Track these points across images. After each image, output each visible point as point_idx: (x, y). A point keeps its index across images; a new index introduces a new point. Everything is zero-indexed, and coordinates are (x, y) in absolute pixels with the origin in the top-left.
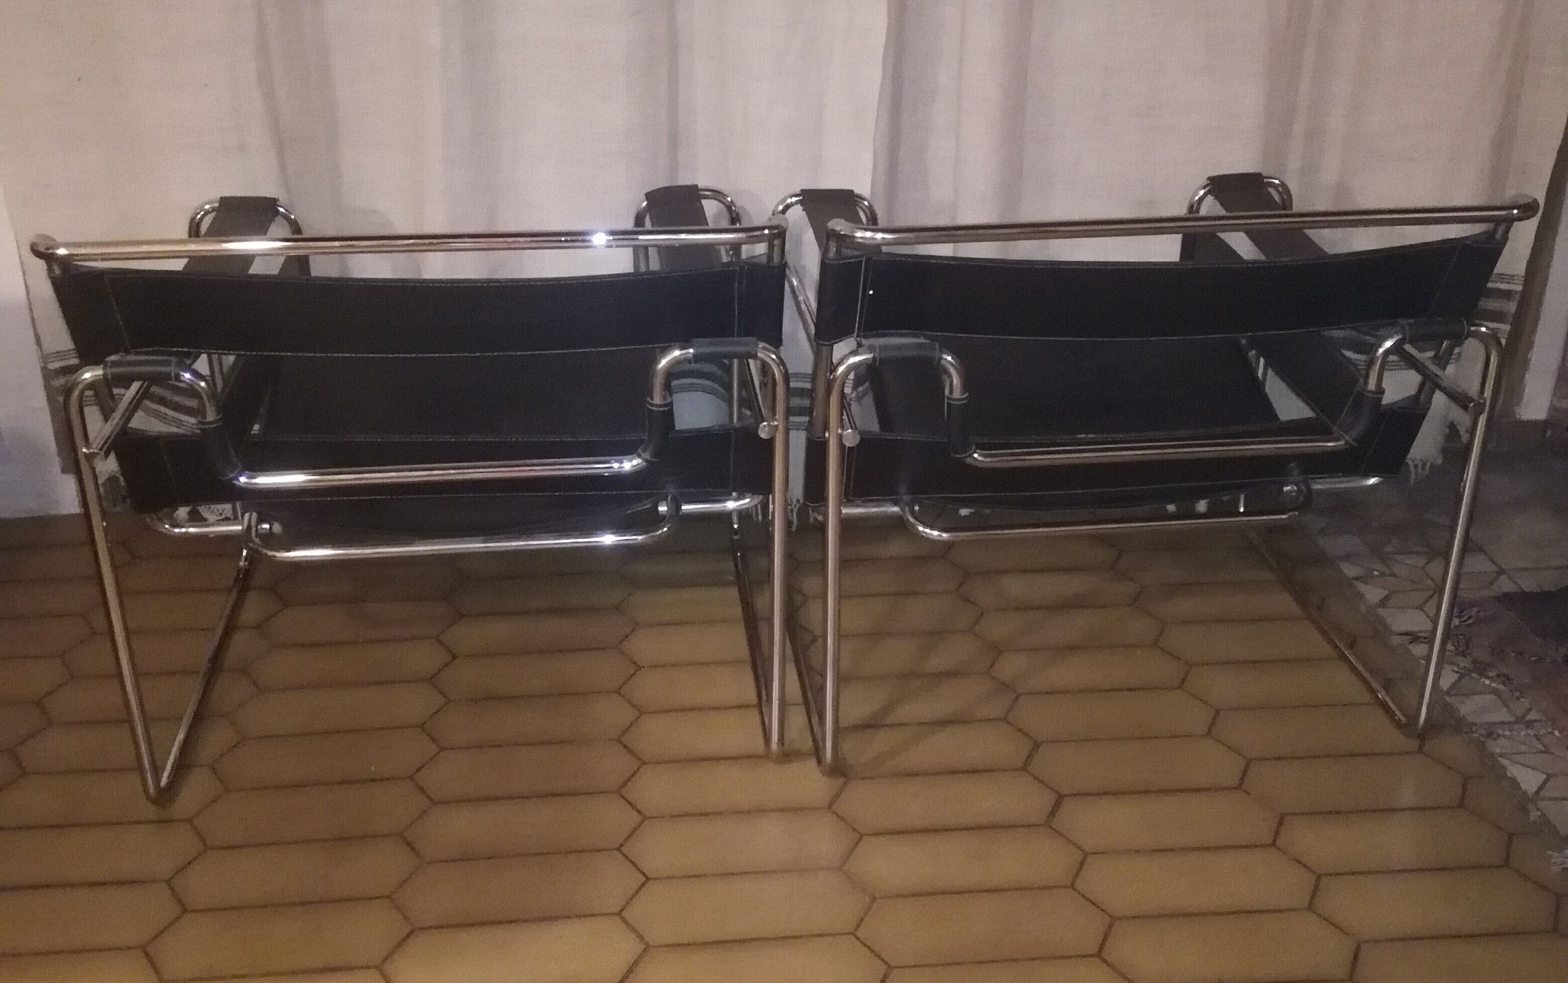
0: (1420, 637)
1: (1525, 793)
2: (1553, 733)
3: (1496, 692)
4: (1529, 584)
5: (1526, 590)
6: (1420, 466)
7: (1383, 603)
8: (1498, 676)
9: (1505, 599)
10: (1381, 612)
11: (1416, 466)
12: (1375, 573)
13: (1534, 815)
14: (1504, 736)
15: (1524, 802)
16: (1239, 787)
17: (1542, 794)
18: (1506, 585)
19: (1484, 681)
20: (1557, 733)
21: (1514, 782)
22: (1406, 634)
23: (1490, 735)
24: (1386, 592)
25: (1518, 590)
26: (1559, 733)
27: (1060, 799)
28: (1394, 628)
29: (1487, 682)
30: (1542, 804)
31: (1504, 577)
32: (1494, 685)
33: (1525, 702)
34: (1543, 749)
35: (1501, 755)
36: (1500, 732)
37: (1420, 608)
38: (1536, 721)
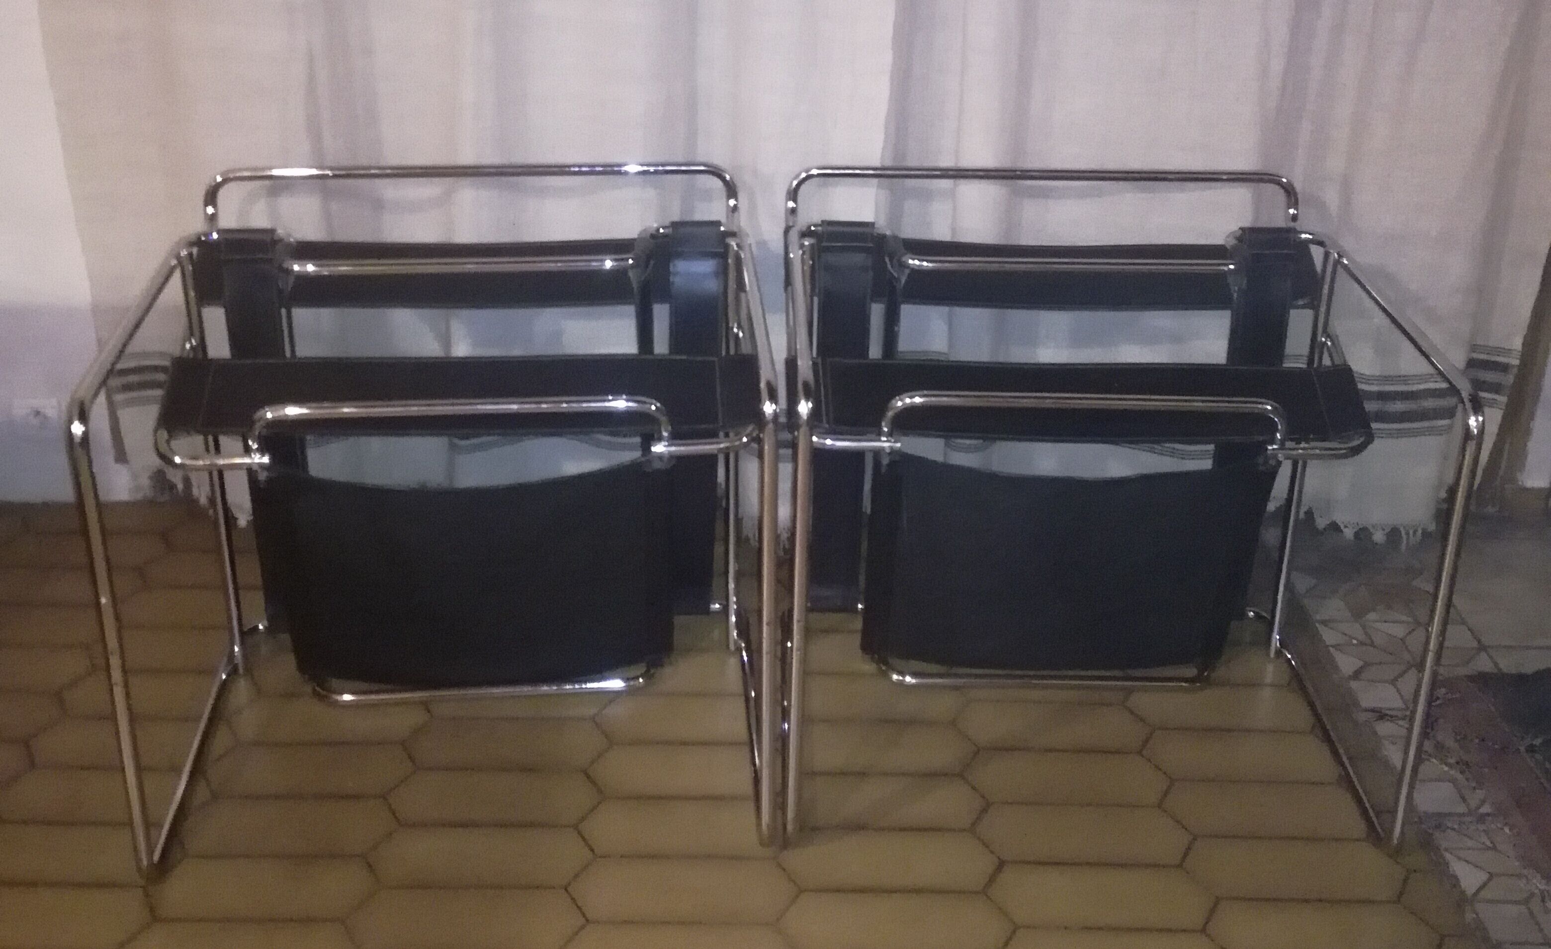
0: (1387, 715)
1: (1463, 892)
2: (1502, 829)
3: (1453, 781)
4: (1508, 664)
5: (1505, 670)
6: (1411, 532)
7: (1356, 675)
8: (1458, 763)
9: (1482, 679)
10: (1354, 685)
11: (1408, 534)
12: (1355, 642)
13: (1469, 916)
14: (1454, 829)
15: (1462, 901)
16: (1180, 866)
17: (1483, 894)
18: (1483, 664)
19: (1443, 768)
20: (1507, 830)
21: (1455, 882)
22: (1373, 710)
23: (1438, 827)
24: (1361, 663)
25: (1496, 671)
26: (1510, 830)
27: (1001, 865)
28: (1364, 704)
29: (1446, 769)
30: (1479, 907)
31: (1483, 655)
32: (1452, 772)
33: (1480, 794)
34: (1491, 845)
35: (1446, 850)
36: (1449, 825)
37: (1393, 682)
38: (1488, 815)
